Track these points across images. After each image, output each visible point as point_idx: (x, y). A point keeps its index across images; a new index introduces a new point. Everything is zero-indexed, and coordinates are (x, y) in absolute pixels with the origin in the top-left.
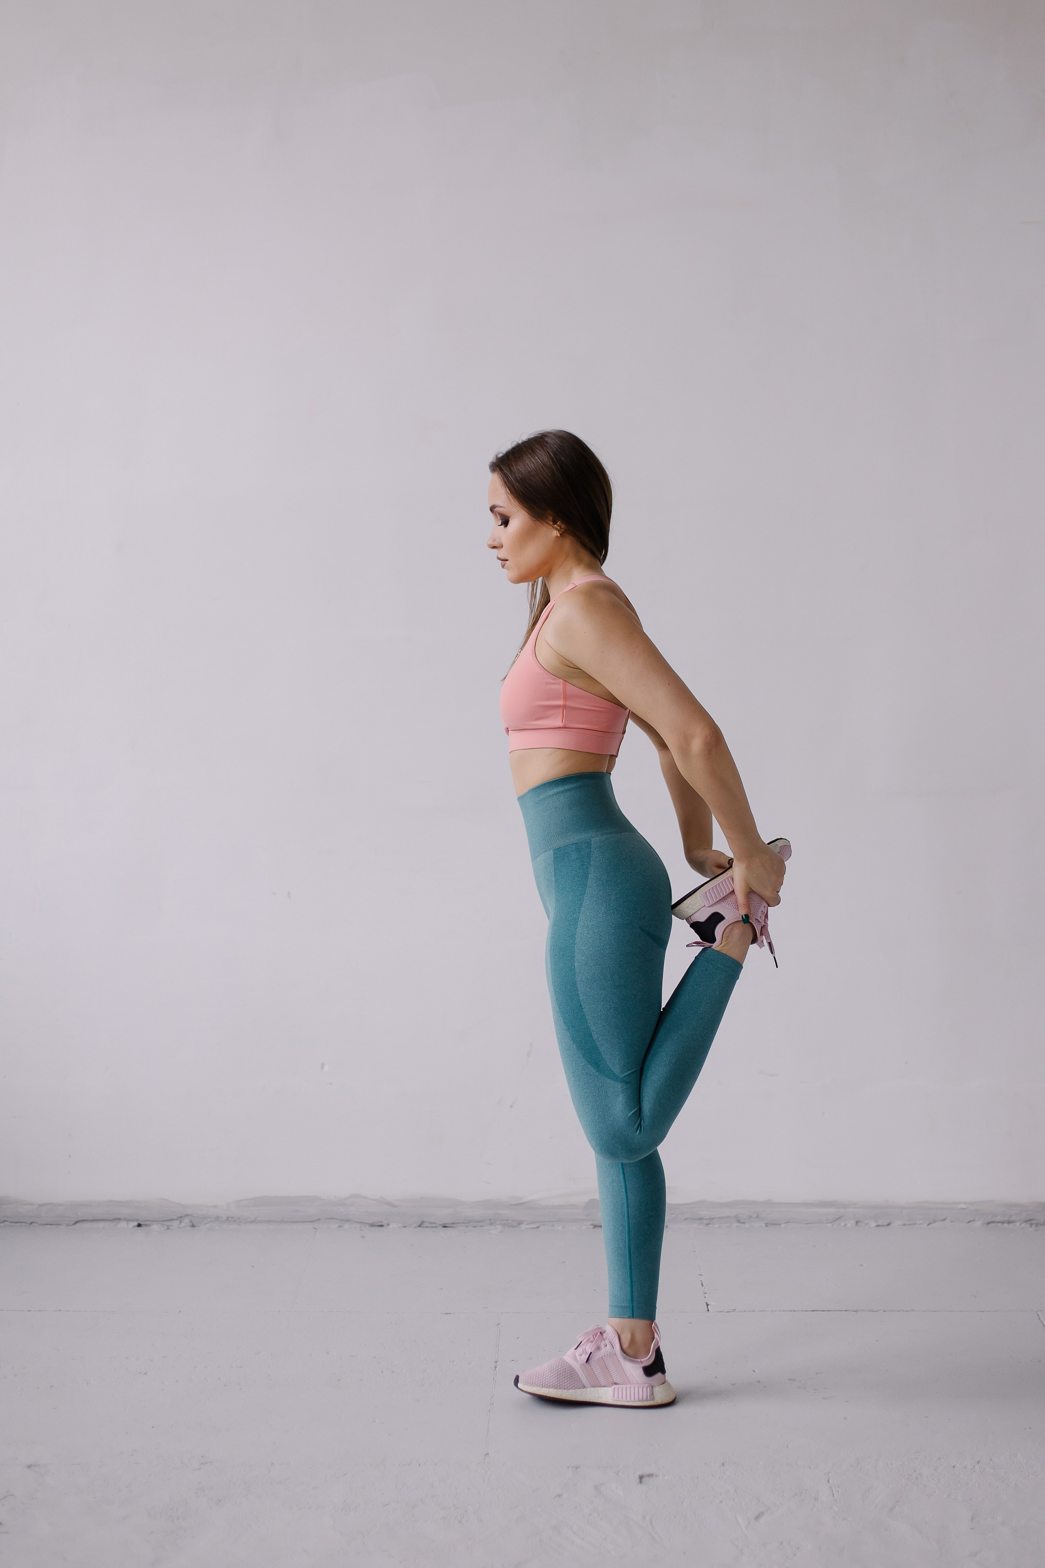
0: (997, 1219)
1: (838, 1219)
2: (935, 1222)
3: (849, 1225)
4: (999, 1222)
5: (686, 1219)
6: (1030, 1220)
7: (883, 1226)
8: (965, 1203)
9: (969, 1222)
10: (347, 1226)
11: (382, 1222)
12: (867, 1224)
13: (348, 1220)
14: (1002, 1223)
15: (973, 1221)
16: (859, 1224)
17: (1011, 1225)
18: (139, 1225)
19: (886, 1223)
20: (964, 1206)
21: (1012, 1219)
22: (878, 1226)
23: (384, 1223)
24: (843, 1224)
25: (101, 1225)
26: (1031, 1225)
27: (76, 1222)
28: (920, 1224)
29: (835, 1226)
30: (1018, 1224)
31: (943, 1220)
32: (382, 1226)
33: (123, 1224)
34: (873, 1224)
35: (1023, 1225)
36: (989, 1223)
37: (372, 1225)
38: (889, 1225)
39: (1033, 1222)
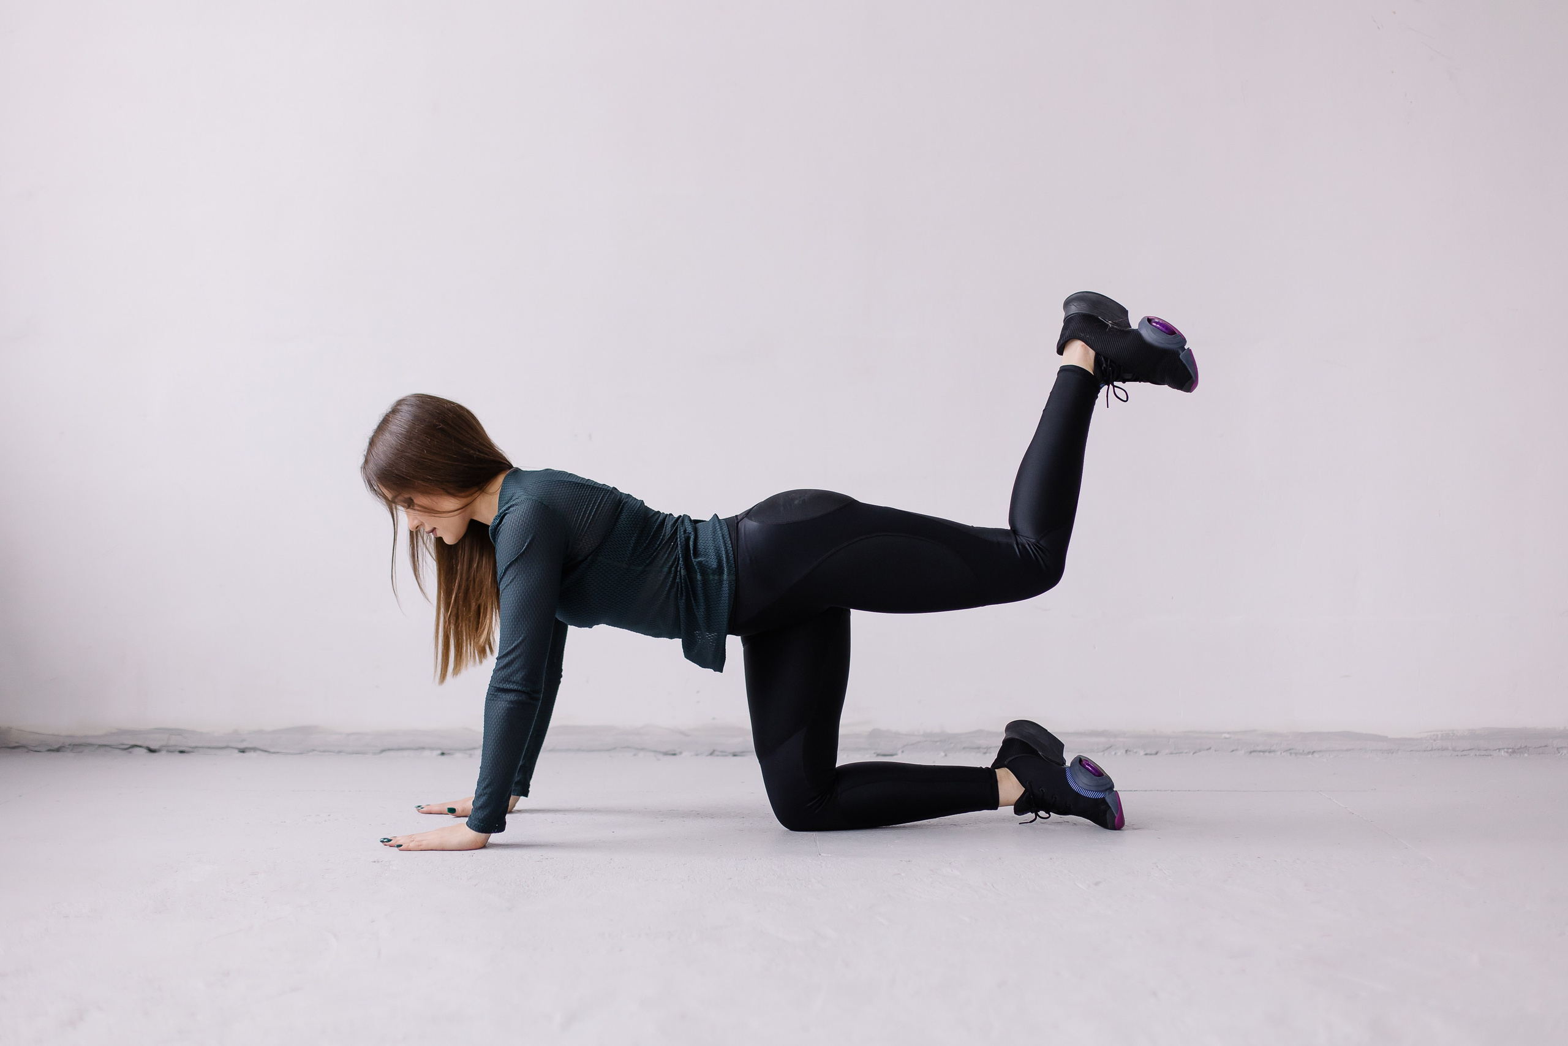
0: (1259, 748)
1: (1108, 748)
2: (1200, 751)
3: (1119, 754)
4: (1260, 751)
5: (964, 748)
6: (1290, 750)
7: (1151, 754)
8: (1228, 733)
9: (1233, 751)
10: (641, 754)
11: (675, 751)
12: (1136, 752)
13: (642, 749)
14: (1264, 752)
15: (1237, 750)
16: (1128, 753)
17: (1272, 754)
18: (443, 754)
19: (1154, 752)
20: (1227, 736)
21: (1273, 748)
22: (1146, 754)
23: (678, 751)
24: (1113, 753)
25: (406, 753)
26: (1291, 754)
27: (383, 751)
28: (1186, 753)
29: (1106, 754)
30: (1279, 753)
31: (1207, 750)
32: (674, 754)
33: (427, 753)
34: (1142, 753)
35: (1283, 754)
36: (1251, 752)
37: (666, 754)
38: (1156, 754)
39: (1292, 751)
